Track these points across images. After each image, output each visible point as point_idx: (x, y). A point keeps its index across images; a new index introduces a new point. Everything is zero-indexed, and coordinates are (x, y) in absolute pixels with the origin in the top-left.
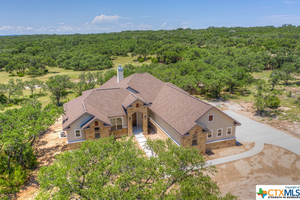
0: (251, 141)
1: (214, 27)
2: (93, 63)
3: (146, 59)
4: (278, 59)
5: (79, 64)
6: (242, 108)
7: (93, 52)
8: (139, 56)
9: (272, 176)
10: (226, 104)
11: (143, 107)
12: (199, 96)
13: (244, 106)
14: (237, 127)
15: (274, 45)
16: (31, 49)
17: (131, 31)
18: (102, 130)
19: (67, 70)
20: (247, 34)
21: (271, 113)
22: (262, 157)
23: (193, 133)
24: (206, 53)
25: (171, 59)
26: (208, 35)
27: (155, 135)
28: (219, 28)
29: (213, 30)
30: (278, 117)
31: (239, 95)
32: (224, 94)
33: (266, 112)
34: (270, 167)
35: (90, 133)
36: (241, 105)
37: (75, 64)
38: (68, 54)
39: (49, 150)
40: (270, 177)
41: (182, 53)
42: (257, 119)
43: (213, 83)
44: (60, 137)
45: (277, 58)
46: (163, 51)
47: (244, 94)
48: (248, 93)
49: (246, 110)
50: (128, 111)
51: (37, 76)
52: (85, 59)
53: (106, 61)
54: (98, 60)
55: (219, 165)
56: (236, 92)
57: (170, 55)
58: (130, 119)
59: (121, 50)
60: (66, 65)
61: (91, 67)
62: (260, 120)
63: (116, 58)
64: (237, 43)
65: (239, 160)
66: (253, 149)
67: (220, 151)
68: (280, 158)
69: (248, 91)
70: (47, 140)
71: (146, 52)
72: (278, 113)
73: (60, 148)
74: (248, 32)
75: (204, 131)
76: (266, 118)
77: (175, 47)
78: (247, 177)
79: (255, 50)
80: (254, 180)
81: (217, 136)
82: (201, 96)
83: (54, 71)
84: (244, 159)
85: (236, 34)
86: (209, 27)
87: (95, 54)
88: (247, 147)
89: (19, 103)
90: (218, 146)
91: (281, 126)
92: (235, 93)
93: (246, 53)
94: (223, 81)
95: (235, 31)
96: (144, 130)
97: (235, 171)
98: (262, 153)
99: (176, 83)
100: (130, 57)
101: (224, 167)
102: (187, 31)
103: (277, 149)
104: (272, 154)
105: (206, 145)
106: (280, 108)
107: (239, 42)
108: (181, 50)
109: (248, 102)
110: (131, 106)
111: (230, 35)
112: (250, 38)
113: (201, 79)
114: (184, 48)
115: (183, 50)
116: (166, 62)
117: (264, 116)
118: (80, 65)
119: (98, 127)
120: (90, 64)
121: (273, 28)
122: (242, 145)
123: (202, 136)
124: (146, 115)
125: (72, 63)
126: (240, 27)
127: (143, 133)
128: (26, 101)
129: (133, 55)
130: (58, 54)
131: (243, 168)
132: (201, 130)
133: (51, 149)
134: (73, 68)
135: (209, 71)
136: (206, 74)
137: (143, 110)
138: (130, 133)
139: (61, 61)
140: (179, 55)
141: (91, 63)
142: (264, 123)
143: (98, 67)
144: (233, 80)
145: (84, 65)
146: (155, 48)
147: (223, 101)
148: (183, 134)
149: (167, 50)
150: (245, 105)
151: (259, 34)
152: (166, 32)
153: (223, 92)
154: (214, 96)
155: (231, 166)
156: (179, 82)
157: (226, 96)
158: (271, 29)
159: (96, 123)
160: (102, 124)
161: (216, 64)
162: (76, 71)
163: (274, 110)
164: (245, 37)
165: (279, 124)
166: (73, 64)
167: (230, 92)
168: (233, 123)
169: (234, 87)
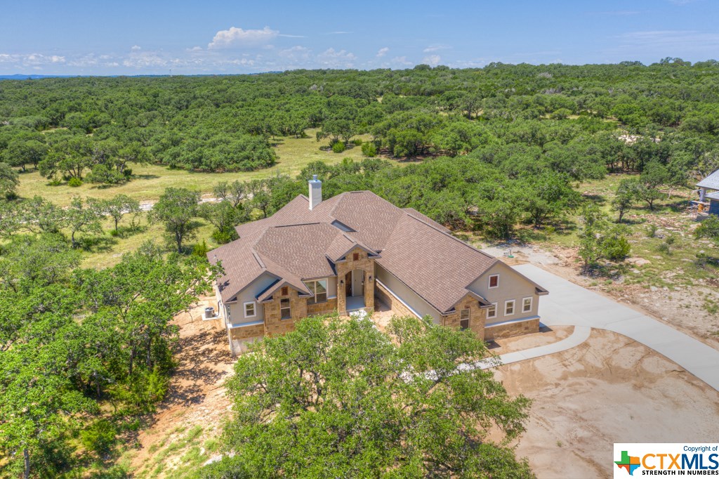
0: (566, 322)
1: (501, 64)
2: (231, 155)
3: (349, 144)
4: (639, 150)
5: (201, 158)
6: (556, 260)
7: (230, 128)
8: (332, 137)
9: (600, 382)
10: (525, 250)
11: (365, 260)
12: (470, 234)
13: (561, 255)
14: (541, 297)
15: (635, 115)
16: (80, 118)
17: (306, 70)
18: (295, 303)
19: (174, 171)
20: (579, 84)
21: (611, 270)
22: (584, 351)
23: (461, 308)
24: (485, 135)
25: (406, 147)
26: (488, 84)
27: (387, 312)
28: (513, 66)
29: (499, 72)
30: (622, 279)
31: (552, 232)
32: (521, 229)
33: (602, 267)
34: (597, 369)
35: (274, 309)
36: (554, 254)
37: (192, 156)
38: (174, 134)
39: (188, 341)
40: (594, 384)
41: (431, 132)
42: (583, 283)
43: (498, 209)
44: (204, 318)
45: (638, 147)
46: (388, 129)
47: (561, 229)
48: (571, 228)
49: (564, 264)
50: (339, 267)
51: (110, 186)
52: (214, 146)
53: (260, 150)
54: (243, 149)
55: (509, 365)
56: (545, 226)
57: (404, 138)
58: (342, 282)
59: (292, 123)
60: (171, 159)
61: (229, 164)
62: (588, 283)
63: (281, 142)
64: (554, 107)
65: (543, 356)
66: (571, 337)
67: (511, 342)
68: (617, 353)
69: (571, 223)
70: (180, 324)
71: (349, 128)
72: (623, 270)
73: (208, 337)
74: (580, 78)
75: (481, 304)
76: (600, 281)
77: (414, 120)
78: (556, 384)
79: (592, 126)
80: (567, 389)
81: (505, 315)
82: (474, 234)
83: (145, 173)
84: (553, 355)
85: (551, 83)
86: (491, 64)
87: (233, 134)
88: (560, 334)
89: (94, 248)
90: (507, 333)
91: (626, 296)
92: (544, 228)
93: (572, 134)
94: (518, 205)
95: (550, 76)
96: (367, 304)
97: (535, 375)
98: (585, 345)
99: (423, 207)
100: (311, 140)
101: (516, 368)
102: (440, 73)
103: (612, 338)
104: (604, 345)
105: (486, 330)
106: (629, 259)
107: (557, 106)
108: (429, 125)
109: (568, 248)
110: (344, 258)
111: (538, 85)
112: (582, 97)
113: (475, 199)
114: (435, 121)
115: (433, 126)
116: (395, 152)
117: (598, 275)
118: (204, 160)
119: (287, 297)
120: (226, 158)
121: (637, 69)
122: (550, 330)
123: (479, 314)
124: (372, 274)
125: (186, 155)
126: (564, 64)
127: (365, 310)
128: (106, 244)
129: (319, 136)
130: (151, 133)
131: (551, 370)
132: (475, 302)
133: (192, 339)
134: (187, 166)
135: (490, 184)
136: (485, 190)
137: (367, 265)
138: (341, 309)
139: (159, 151)
140: (424, 138)
141: (229, 154)
142: (595, 289)
143: (243, 165)
144: (540, 203)
145: (213, 159)
146: (368, 118)
147: (519, 244)
148: (445, 310)
149: (396, 126)
150: (563, 254)
151: (606, 83)
152: (390, 75)
153: (518, 224)
154: (499, 235)
155: (529, 366)
156: (429, 206)
157: (525, 234)
158: (634, 70)
159: (285, 290)
160: (294, 291)
161: (504, 165)
162: (196, 174)
163: (617, 265)
164: (573, 93)
165: (623, 292)
166: (188, 158)
167: (533, 225)
168: (534, 290)
169: (543, 215)
